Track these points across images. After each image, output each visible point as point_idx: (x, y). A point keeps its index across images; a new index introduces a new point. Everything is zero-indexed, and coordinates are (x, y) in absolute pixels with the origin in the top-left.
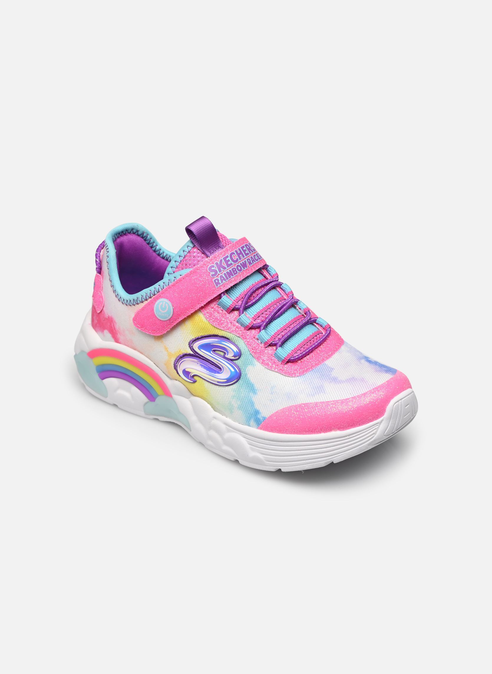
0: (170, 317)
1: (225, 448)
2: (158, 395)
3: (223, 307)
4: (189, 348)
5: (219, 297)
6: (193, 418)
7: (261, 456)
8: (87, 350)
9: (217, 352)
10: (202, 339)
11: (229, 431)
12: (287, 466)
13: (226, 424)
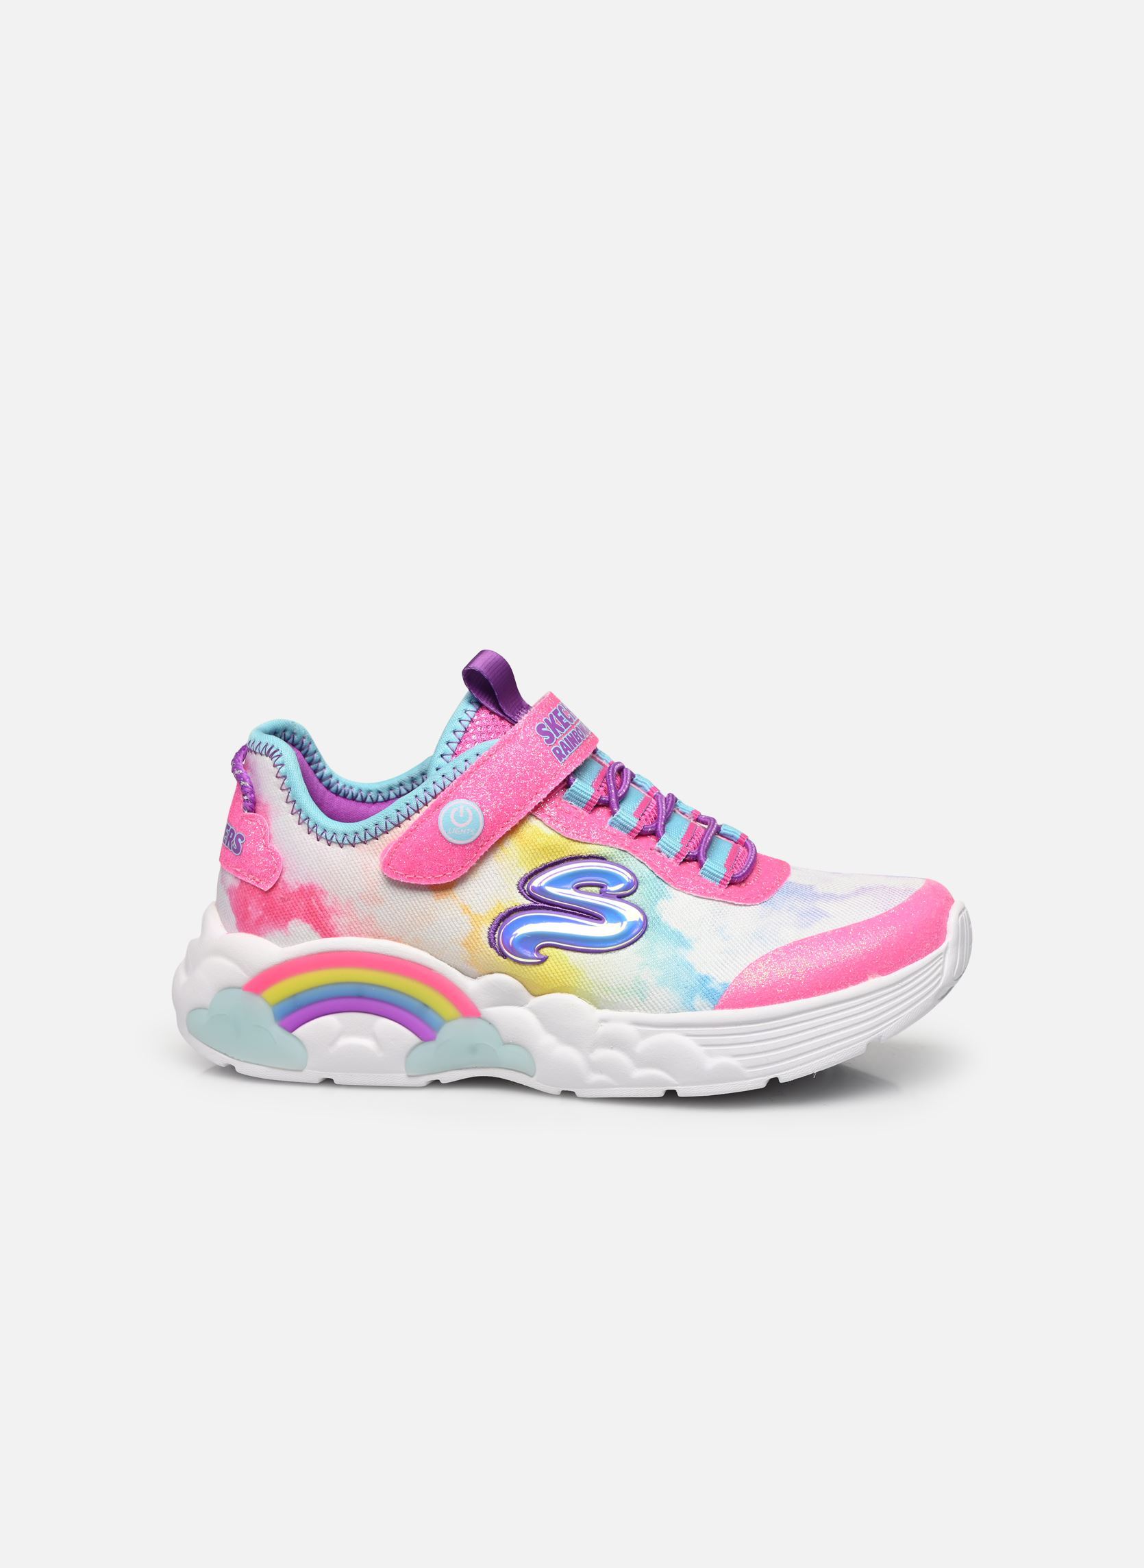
0: (477, 834)
1: (639, 1073)
2: (444, 1021)
3: (578, 800)
4: (520, 894)
5: (567, 784)
6: (545, 1042)
7: (734, 1062)
8: (244, 978)
9: (584, 889)
10: (546, 870)
11: (644, 1035)
12: (793, 1068)
13: (637, 1023)
